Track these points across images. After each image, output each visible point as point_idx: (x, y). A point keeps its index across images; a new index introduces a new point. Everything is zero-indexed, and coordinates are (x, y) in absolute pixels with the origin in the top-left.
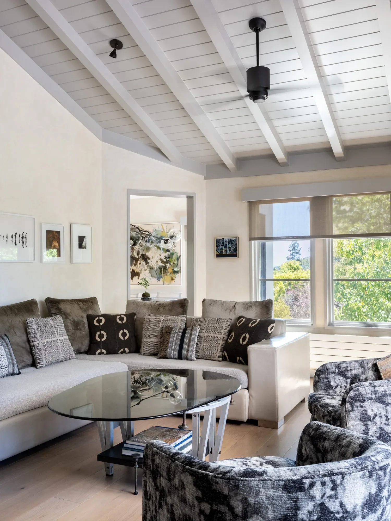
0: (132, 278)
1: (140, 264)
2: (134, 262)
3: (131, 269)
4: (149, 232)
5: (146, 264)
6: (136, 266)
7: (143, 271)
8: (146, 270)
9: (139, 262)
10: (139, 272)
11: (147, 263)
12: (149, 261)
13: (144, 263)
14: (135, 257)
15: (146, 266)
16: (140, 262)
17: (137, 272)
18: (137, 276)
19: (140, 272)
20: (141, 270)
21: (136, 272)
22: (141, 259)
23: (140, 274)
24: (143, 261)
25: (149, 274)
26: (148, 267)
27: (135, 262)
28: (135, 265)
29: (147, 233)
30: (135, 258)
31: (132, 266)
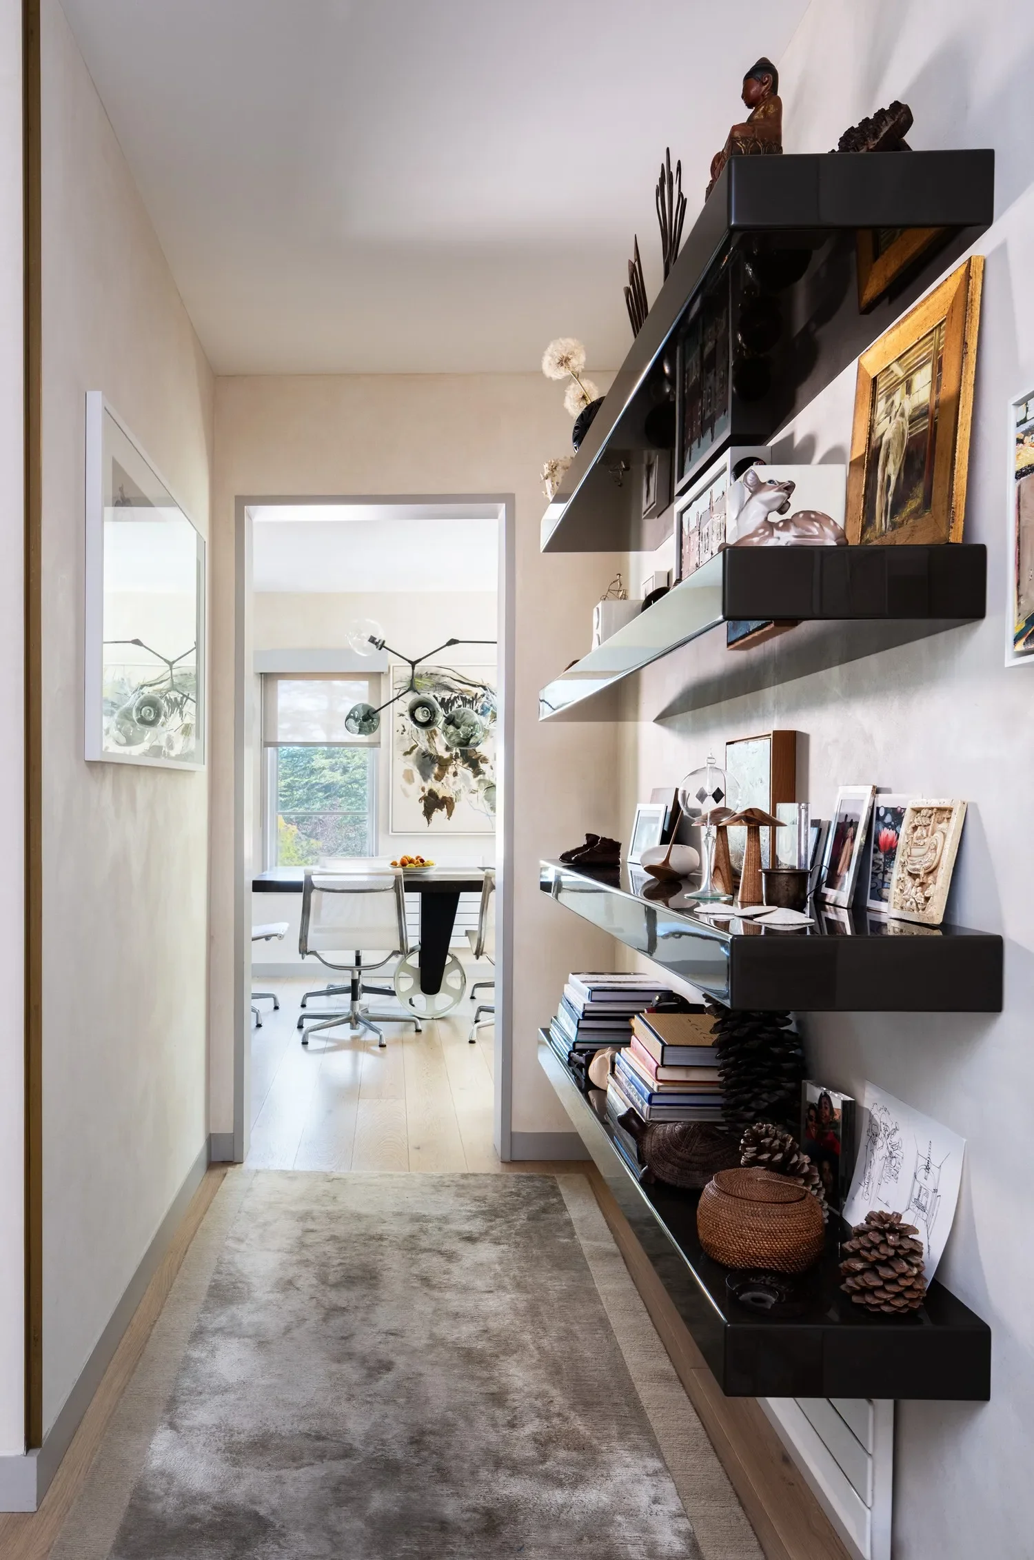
0: (428, 813)
1: (455, 774)
2: (436, 770)
3: (427, 790)
4: (484, 688)
5: (475, 777)
6: (442, 781)
7: (464, 795)
8: (473, 792)
9: (451, 769)
10: (451, 799)
11: (477, 772)
12: (482, 766)
13: (469, 773)
14: (440, 755)
15: (474, 782)
16: (454, 770)
17: (444, 797)
18: (445, 810)
19: (454, 797)
20: (458, 792)
21: (440, 797)
22: (459, 761)
23: (456, 804)
24: (466, 765)
25: (485, 802)
26: (482, 784)
27: (439, 769)
28: (439, 778)
29: (480, 691)
30: (440, 758)
31: (429, 781)
